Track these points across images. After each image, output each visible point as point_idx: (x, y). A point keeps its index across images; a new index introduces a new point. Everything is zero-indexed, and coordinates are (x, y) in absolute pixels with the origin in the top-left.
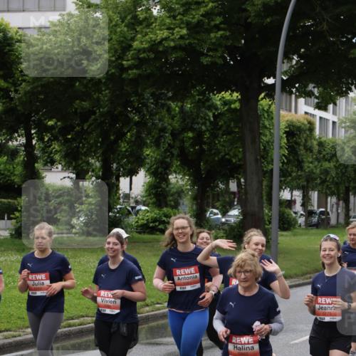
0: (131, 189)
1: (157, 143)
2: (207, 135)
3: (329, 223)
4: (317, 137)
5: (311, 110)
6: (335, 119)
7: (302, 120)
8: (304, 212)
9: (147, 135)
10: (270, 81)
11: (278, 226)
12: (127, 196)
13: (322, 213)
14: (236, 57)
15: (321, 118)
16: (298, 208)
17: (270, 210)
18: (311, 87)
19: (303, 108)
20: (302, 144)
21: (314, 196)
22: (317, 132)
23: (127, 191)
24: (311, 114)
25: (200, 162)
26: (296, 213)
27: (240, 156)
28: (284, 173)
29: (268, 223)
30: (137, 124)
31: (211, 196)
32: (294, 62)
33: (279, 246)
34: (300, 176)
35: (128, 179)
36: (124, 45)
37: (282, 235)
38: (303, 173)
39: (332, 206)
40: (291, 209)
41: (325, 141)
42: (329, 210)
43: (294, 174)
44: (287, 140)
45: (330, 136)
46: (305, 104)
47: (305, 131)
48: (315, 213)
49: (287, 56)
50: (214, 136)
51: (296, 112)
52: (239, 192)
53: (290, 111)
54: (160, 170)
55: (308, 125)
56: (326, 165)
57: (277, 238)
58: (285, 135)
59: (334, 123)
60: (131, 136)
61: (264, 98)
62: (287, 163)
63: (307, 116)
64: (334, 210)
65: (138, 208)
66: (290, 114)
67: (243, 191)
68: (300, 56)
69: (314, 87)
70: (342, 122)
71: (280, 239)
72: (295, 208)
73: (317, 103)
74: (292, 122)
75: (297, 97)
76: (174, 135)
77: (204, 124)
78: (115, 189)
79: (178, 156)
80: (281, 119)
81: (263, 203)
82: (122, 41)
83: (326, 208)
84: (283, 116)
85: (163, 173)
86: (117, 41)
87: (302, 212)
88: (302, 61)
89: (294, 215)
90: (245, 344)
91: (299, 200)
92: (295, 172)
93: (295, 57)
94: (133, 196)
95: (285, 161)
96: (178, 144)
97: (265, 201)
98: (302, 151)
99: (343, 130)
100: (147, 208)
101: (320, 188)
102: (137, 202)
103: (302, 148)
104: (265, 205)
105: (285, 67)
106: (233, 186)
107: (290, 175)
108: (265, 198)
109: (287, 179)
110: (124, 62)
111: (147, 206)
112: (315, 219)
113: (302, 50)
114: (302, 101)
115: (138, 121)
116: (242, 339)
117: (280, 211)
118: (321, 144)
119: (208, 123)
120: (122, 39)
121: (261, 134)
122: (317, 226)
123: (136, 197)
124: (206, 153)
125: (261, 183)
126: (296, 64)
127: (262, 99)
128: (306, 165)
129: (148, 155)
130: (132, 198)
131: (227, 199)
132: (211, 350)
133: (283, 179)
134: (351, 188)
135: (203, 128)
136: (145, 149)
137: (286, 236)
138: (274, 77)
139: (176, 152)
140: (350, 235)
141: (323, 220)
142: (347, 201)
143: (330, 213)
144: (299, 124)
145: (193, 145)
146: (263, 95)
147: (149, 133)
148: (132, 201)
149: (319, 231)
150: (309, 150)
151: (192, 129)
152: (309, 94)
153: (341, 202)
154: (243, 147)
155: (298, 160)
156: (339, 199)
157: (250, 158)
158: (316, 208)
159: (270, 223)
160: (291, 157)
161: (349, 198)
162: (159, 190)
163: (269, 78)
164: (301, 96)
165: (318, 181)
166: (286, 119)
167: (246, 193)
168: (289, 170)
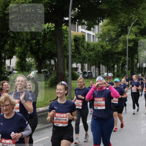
0: (10, 64)
1: (20, 45)
2: (41, 41)
3: (92, 77)
4: (87, 42)
5: (84, 31)
6: (94, 34)
7: (80, 35)
8: (82, 72)
9: (16, 42)
10: (67, 19)
11: (71, 78)
12: (9, 67)
13: (89, 73)
14: (52, 9)
15: (88, 34)
16: (80, 71)
17: (68, 72)
18: (83, 21)
19: (81, 30)
20: (80, 44)
21: (86, 66)
22: (86, 39)
23: (9, 65)
24: (84, 32)
25: (39, 53)
26: (78, 73)
27: (55, 50)
28: (73, 57)
29: (67, 77)
30: (12, 37)
31: (44, 67)
32: (76, 11)
33: (72, 86)
34: (80, 57)
35: (9, 60)
36: (5, 4)
37: (73, 82)
38: (81, 56)
39: (93, 70)
40: (76, 71)
41: (90, 43)
42: (92, 71)
43: (77, 57)
44: (74, 43)
45: (92, 41)
46: (82, 28)
47: (81, 39)
48: (87, 73)
49: (73, 8)
50: (44, 42)
51: (78, 31)
52: (55, 65)
53: (75, 31)
54: (22, 56)
55: (83, 37)
56: (91, 53)
57: (71, 83)
58: (73, 41)
59: (93, 36)
60: (10, 42)
61: (64, 26)
62: (75, 53)
63: (82, 33)
64: (94, 71)
65: (14, 72)
66: (75, 32)
67: (57, 64)
68: (79, 8)
69: (85, 21)
70: (97, 35)
71: (72, 83)
72: (78, 71)
73: (87, 28)
74: (76, 35)
75: (78, 25)
76: (28, 41)
77: (40, 37)
78: (4, 64)
79: (30, 50)
80: (71, 34)
81: (65, 69)
82: (5, 3)
83: (91, 71)
84: (73, 33)
85: (24, 57)
86: (3, 3)
87: (81, 73)
88: (80, 10)
89: (78, 74)
90: (8, 144)
91: (80, 68)
92: (78, 56)
93: (77, 9)
94: (12, 67)
95: (74, 51)
96: (29, 45)
97: (66, 68)
98: (80, 47)
99: (97, 38)
100: (17, 72)
101: (88, 62)
102: (13, 70)
103: (80, 46)
104: (66, 70)
105: (73, 13)
106: (53, 62)
107: (76, 57)
108: (66, 67)
109: (75, 59)
110: (6, 12)
111: (18, 71)
112: (86, 75)
113: (79, 6)
114: (80, 27)
115: (13, 36)
116: (7, 141)
117: (72, 72)
118: (88, 44)
119: (42, 37)
120: (5, 2)
121: (64, 40)
122: (87, 78)
123: (13, 68)
124: (41, 49)
125: (64, 61)
126: (77, 12)
127: (63, 26)
128: (82, 53)
129: (17, 50)
130: (11, 68)
131: (50, 68)
132: (45, 129)
133: (72, 59)
134: (101, 62)
135: (40, 38)
136: (16, 48)
137: (75, 82)
138: (68, 17)
139: (29, 49)
140: (79, 82)
141: (90, 75)
142: (99, 68)
143: (93, 73)
144: (79, 36)
145: (36, 46)
146: (64, 25)
147: (17, 41)
148: (11, 69)
149: (88, 80)
150: (83, 47)
151: (35, 39)
152: (83, 24)
153: (97, 68)
154: (57, 46)
155: (79, 51)
156: (96, 67)
157: (59, 51)
158: (87, 71)
159: (68, 77)
160: (76, 50)
161: (100, 66)
162: (22, 64)
163: (66, 17)
164: (79, 25)
165: (88, 60)
166: (74, 34)
167: (58, 65)
168: (76, 55)
